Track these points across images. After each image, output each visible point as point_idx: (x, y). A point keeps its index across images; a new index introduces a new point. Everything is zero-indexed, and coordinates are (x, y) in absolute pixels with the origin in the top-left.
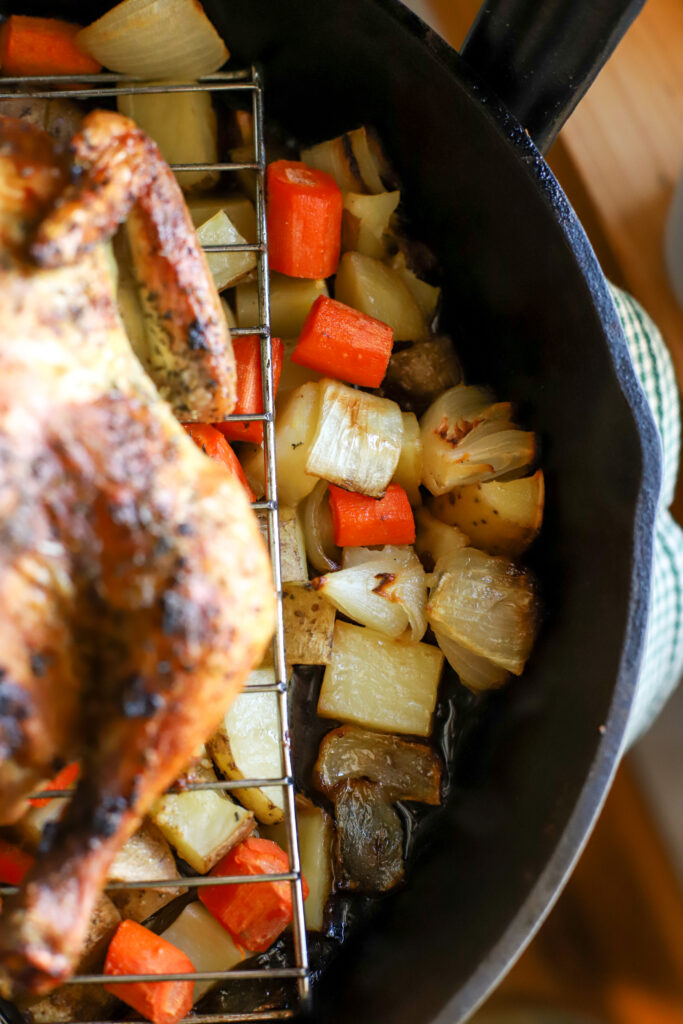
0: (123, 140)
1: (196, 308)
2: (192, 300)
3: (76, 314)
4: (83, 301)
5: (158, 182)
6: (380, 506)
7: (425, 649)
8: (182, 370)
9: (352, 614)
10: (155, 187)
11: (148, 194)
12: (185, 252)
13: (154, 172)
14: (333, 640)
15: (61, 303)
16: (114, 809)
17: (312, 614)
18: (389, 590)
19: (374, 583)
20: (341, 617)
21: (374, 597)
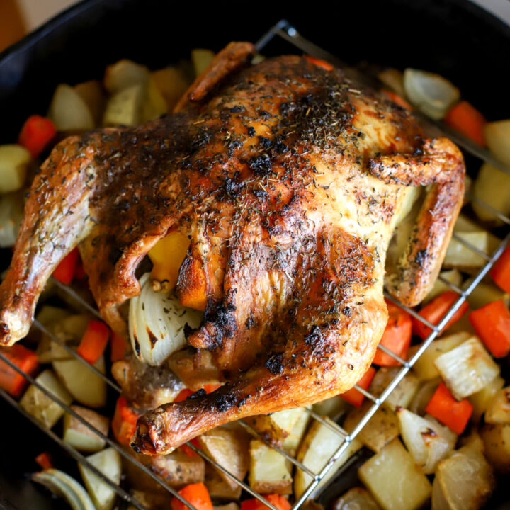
0: (449, 157)
1: (429, 245)
2: (429, 240)
3: (373, 202)
4: (379, 200)
5: (453, 184)
6: (456, 405)
7: (425, 480)
8: (406, 269)
9: (405, 438)
10: (449, 185)
11: (443, 185)
12: (442, 219)
13: (453, 178)
14: (389, 444)
15: (369, 193)
16: (230, 401)
17: (389, 426)
18: (428, 439)
19: (425, 430)
20: (400, 438)
21: (420, 436)
